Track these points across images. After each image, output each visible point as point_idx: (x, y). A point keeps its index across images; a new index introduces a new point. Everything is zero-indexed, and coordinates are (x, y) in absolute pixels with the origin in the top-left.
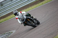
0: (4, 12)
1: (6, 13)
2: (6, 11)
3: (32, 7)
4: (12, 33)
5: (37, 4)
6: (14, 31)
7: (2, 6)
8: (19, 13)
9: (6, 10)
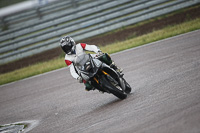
0: (11, 50)
1: (16, 54)
2: (17, 49)
3: (107, 46)
4: (26, 126)
6: (34, 123)
7: (6, 28)
8: (79, 47)
9: (16, 46)
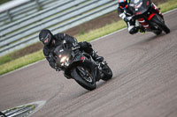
5: (104, 25)
